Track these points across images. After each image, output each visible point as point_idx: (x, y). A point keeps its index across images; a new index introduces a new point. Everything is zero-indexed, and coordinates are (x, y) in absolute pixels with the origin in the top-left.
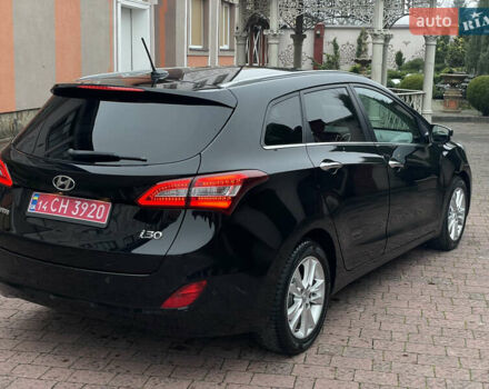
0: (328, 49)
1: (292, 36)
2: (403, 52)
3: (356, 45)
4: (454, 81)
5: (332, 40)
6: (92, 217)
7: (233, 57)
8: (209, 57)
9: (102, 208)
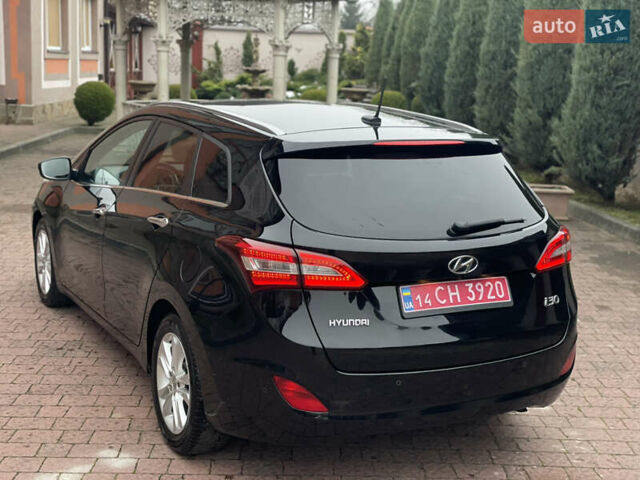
0: (208, 54)
1: (178, 42)
2: (295, 60)
3: (241, 51)
4: (356, 97)
5: (213, 43)
6: (494, 297)
7: (97, 61)
8: (70, 61)
9: (499, 285)
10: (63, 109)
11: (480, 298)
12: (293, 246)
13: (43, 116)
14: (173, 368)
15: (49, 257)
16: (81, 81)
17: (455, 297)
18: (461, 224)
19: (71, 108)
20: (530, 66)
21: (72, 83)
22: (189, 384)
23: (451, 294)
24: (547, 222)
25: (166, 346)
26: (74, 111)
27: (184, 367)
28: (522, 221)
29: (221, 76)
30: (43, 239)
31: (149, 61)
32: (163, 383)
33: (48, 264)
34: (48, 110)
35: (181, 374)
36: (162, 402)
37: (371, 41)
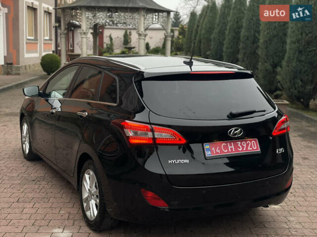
2: (149, 43)
3: (123, 39)
5: (109, 35)
6: (251, 149)
7: (51, 44)
8: (38, 44)
9: (253, 143)
10: (35, 67)
11: (244, 149)
12: (150, 124)
13: (25, 71)
14: (90, 187)
15: (28, 136)
16: (44, 54)
17: (231, 149)
18: (234, 112)
19: (39, 67)
20: (266, 42)
21: (40, 54)
22: (98, 194)
23: (230, 147)
24: (277, 112)
25: (87, 176)
26: (41, 68)
27: (96, 187)
28: (264, 111)
29: (113, 51)
30: (25, 127)
31: (77, 44)
32: (85, 195)
33: (27, 139)
34: (28, 68)
35: (94, 190)
36: (85, 205)
37: (187, 33)
